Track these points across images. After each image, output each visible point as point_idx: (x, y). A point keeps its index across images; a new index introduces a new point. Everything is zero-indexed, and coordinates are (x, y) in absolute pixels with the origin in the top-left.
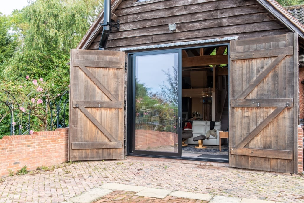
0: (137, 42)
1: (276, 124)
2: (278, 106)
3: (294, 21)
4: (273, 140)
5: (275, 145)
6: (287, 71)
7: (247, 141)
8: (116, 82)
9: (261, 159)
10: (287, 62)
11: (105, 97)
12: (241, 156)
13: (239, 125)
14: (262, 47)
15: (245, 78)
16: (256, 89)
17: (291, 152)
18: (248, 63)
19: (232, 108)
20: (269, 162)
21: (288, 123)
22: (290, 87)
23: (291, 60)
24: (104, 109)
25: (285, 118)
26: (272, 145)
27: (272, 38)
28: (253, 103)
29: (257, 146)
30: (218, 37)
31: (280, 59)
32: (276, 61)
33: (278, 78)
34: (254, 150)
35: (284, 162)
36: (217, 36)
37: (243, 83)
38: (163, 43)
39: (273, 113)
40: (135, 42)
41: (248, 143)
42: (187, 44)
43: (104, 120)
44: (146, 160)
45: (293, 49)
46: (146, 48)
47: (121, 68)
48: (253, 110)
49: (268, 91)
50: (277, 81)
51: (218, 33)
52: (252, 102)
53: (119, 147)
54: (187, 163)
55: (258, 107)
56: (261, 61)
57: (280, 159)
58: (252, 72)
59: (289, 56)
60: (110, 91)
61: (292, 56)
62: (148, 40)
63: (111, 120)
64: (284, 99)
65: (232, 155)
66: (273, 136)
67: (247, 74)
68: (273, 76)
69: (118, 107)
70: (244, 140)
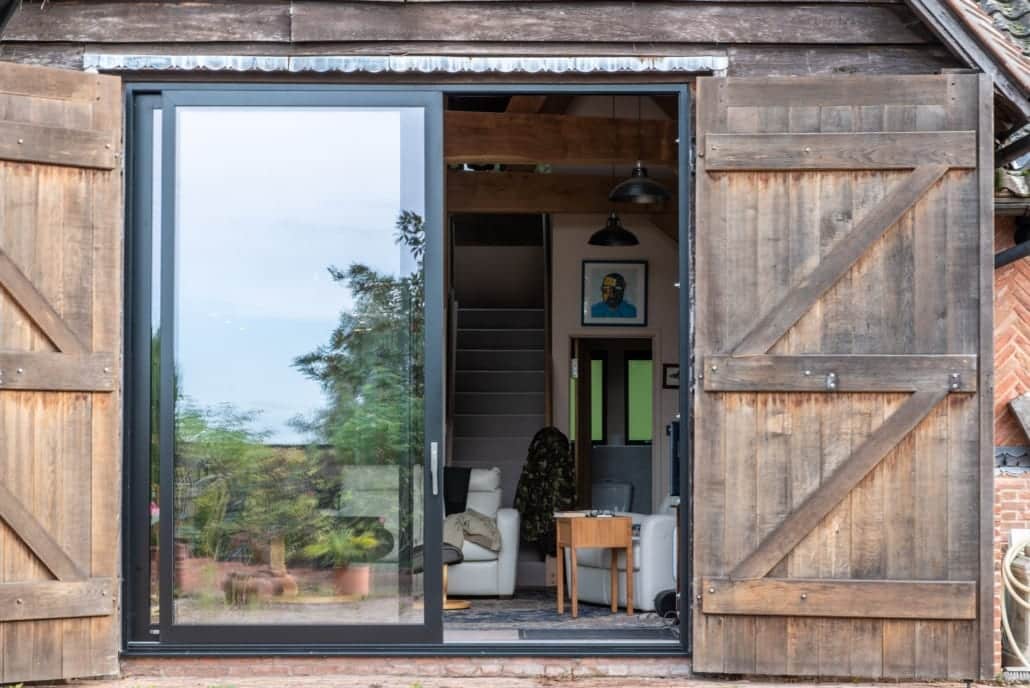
0: (190, 32)
1: (903, 467)
2: (914, 389)
3: (980, 25)
4: (894, 537)
5: (903, 561)
6: (949, 237)
7: (780, 547)
8: (77, 246)
9: (842, 629)
10: (949, 196)
11: (21, 329)
12: (753, 617)
13: (741, 476)
14: (843, 122)
15: (766, 255)
16: (818, 310)
17: (969, 586)
18: (781, 189)
19: (706, 395)
20: (878, 639)
21: (955, 460)
22: (961, 307)
23: (965, 191)
24: (15, 394)
25: (941, 440)
26: (891, 562)
27: (889, 85)
28: (808, 373)
29: (823, 569)
30: (635, 51)
31: (924, 181)
32: (905, 189)
33: (913, 265)
34: (813, 586)
35: (939, 632)
36: (629, 44)
37: (761, 279)
38: (347, 49)
39: (892, 419)
40: (176, 26)
41: (786, 557)
42: (478, 71)
43: (19, 457)
44: (242, 675)
45: (974, 146)
46: (247, 68)
47: (104, 170)
48: (805, 405)
49: (873, 320)
50: (910, 279)
51: (634, 32)
52: (804, 369)
53: (99, 612)
54: (479, 673)
55: (827, 393)
56: (840, 187)
57: (921, 620)
58: (802, 234)
59: (959, 172)
60: (47, 296)
61: (970, 175)
62: (260, 23)
63: (55, 457)
64: (942, 359)
65: (707, 615)
66: (892, 522)
67: (776, 240)
68: (894, 256)
69: (88, 384)
70: (766, 542)
